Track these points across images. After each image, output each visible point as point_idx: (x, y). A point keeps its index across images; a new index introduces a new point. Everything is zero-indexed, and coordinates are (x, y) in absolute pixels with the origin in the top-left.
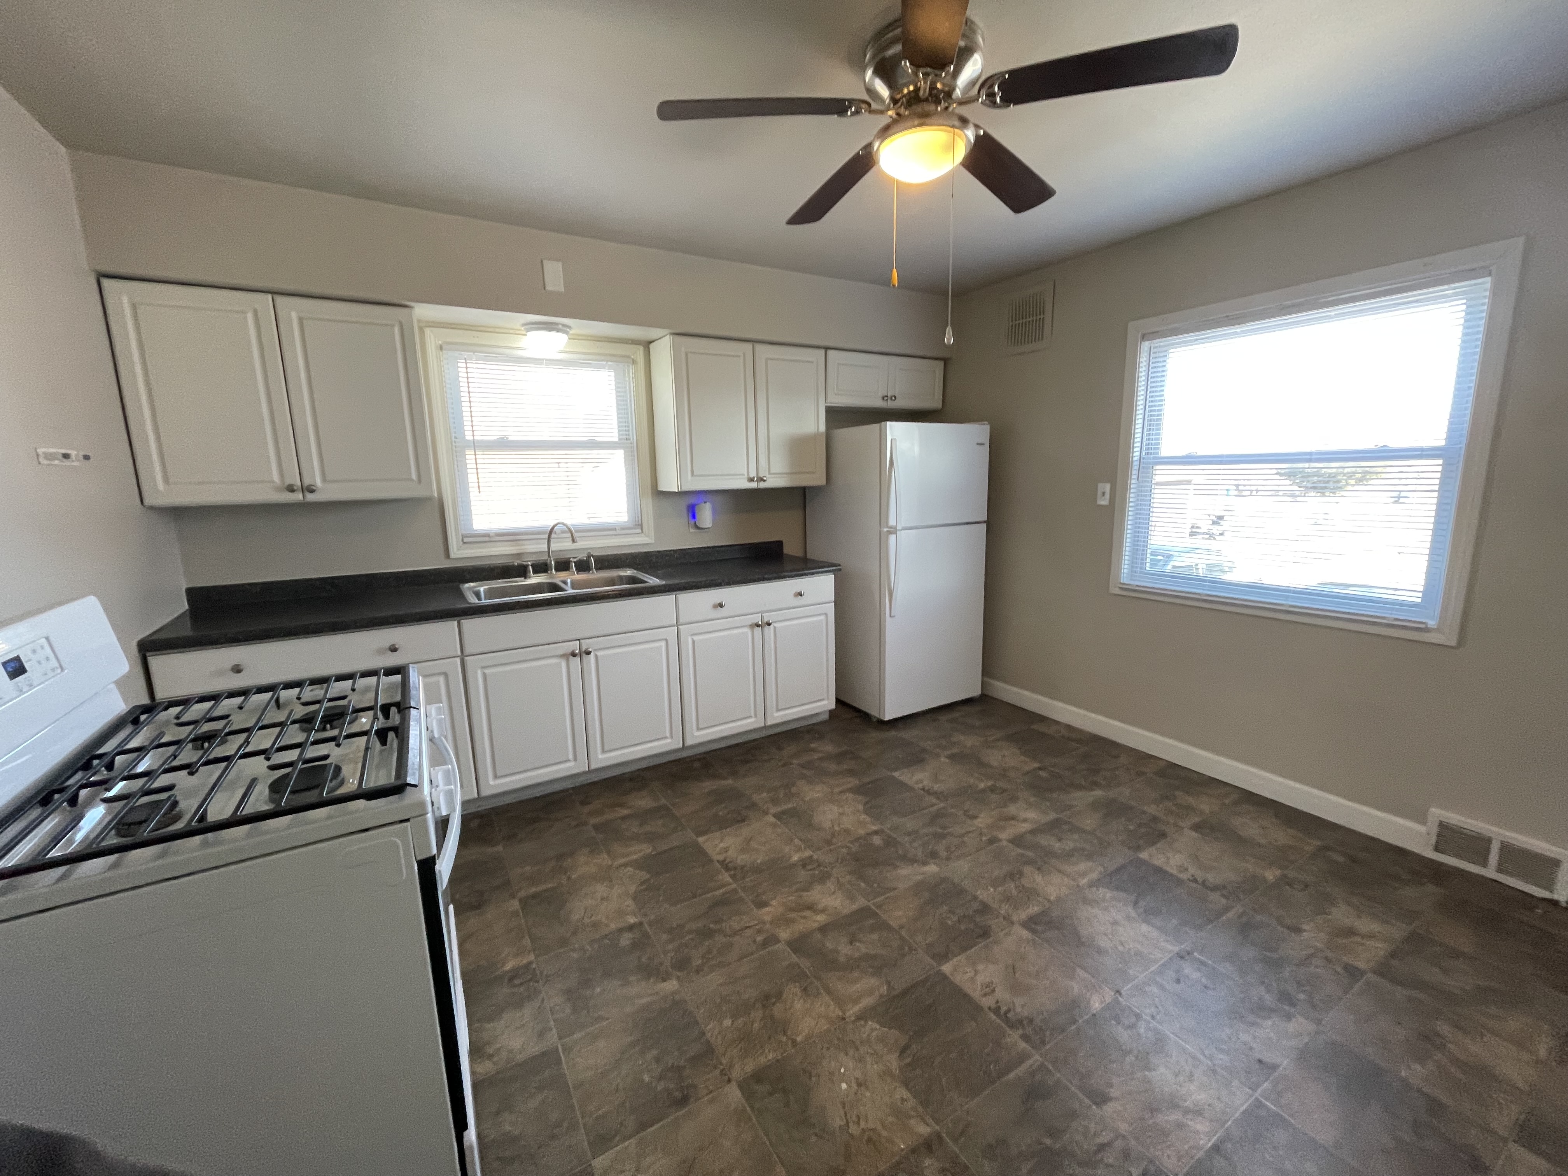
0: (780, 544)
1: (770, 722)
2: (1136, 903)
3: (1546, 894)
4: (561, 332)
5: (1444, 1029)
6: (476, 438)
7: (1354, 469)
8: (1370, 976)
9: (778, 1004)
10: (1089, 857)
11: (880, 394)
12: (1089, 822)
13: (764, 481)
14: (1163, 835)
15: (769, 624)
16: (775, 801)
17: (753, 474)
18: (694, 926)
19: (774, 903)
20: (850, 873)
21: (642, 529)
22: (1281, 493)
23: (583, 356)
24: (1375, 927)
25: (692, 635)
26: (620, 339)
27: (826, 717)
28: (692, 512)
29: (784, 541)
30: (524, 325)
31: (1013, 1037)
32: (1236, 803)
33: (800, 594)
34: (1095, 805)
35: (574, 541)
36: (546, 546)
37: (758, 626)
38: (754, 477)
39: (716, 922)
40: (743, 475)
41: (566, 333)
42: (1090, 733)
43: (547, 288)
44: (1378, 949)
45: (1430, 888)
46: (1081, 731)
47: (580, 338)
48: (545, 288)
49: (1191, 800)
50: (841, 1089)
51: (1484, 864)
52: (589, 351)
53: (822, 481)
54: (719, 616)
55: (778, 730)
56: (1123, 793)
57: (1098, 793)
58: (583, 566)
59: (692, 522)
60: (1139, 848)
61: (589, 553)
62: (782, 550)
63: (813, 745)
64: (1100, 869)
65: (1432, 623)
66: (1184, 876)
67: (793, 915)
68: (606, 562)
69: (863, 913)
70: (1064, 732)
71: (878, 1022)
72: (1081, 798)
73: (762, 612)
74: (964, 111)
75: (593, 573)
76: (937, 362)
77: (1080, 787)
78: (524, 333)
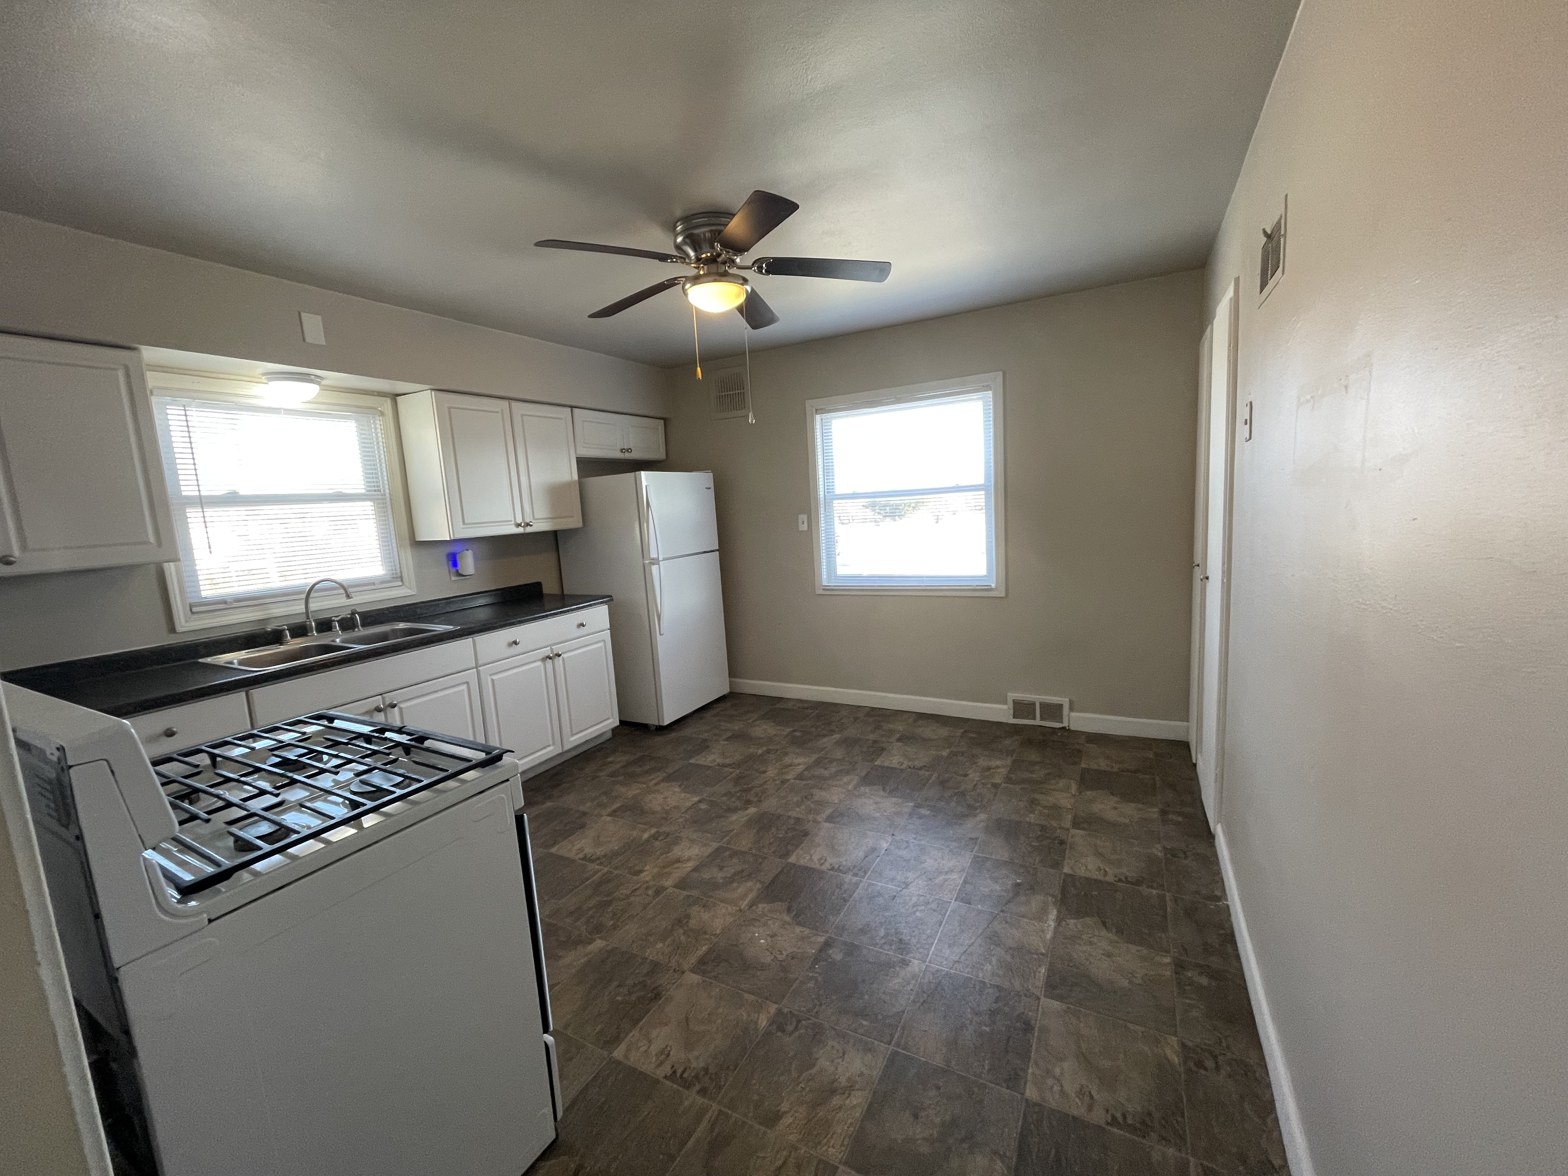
0: (539, 585)
1: (567, 747)
2: (884, 790)
3: (1057, 725)
4: (314, 383)
5: (1037, 796)
6: (203, 493)
7: (909, 501)
8: (1004, 785)
9: (690, 921)
10: (848, 772)
11: (619, 447)
12: (839, 753)
13: (531, 526)
14: (883, 749)
15: (559, 655)
16: (602, 806)
17: (519, 520)
18: (592, 903)
19: (647, 868)
20: (695, 831)
21: (402, 581)
22: (868, 520)
23: (331, 407)
24: (998, 763)
25: (491, 675)
26: (364, 390)
27: (609, 735)
28: (454, 560)
29: (543, 583)
30: (264, 374)
31: (848, 878)
32: (915, 721)
33: (582, 625)
34: (839, 743)
35: (348, 597)
36: (303, 607)
37: (550, 658)
38: (521, 523)
39: (608, 895)
40: (511, 521)
41: (318, 383)
42: (815, 702)
43: (307, 340)
44: (1004, 771)
45: (1016, 737)
46: (806, 701)
47: (335, 389)
48: (304, 340)
49: (891, 726)
50: (764, 943)
51: (1034, 718)
52: (338, 402)
53: (579, 524)
54: (517, 652)
55: (574, 753)
56: (852, 732)
57: (837, 736)
58: (347, 624)
59: (453, 570)
60: (873, 760)
61: (355, 610)
62: (542, 591)
63: (609, 759)
64: (857, 777)
65: (993, 586)
66: (904, 767)
67: (667, 870)
68: (372, 618)
69: (718, 851)
70: (800, 705)
71: (765, 903)
72: (827, 742)
73: (551, 645)
74: (743, 273)
75: (359, 630)
76: (660, 421)
77: (824, 736)
78: (266, 381)
